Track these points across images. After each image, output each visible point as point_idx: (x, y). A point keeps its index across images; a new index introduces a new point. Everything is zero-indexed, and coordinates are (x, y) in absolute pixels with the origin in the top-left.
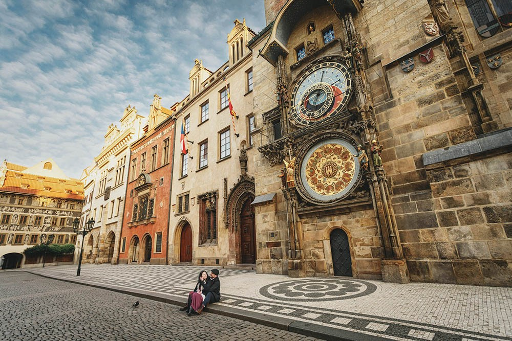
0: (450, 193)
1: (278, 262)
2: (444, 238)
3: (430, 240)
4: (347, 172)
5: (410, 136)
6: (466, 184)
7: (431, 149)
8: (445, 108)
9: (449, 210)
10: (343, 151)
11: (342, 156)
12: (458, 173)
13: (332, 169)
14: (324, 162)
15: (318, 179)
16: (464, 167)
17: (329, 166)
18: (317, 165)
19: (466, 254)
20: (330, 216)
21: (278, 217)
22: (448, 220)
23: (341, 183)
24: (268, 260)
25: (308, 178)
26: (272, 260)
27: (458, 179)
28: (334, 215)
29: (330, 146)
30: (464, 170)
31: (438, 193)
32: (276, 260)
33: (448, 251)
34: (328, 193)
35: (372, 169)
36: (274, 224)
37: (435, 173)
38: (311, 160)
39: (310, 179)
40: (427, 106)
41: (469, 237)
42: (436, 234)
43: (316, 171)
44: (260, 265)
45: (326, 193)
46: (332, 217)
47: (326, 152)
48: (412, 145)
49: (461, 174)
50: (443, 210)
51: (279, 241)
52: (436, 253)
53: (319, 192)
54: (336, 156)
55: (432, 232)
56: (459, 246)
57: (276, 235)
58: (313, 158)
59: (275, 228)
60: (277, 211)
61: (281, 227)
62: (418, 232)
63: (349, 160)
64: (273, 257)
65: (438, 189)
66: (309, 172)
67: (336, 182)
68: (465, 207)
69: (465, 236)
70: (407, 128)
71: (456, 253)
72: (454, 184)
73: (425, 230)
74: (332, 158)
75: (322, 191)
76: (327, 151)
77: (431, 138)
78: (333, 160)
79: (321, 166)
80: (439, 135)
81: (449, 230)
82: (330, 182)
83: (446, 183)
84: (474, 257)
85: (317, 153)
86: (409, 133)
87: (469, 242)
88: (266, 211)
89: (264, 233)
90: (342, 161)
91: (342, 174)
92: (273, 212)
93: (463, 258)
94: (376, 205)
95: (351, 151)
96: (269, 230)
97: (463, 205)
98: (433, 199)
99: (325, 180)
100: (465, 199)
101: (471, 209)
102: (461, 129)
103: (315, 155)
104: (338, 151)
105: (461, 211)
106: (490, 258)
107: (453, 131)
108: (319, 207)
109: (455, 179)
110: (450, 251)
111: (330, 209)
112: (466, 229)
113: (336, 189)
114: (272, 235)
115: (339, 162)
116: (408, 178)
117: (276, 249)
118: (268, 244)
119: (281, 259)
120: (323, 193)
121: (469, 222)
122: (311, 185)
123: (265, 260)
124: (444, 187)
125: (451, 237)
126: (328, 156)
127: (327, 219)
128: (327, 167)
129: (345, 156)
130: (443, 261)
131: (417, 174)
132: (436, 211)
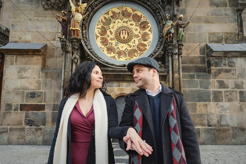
0: (223, 77)
1: (37, 130)
2: (213, 111)
3: (204, 111)
4: (143, 42)
5: (200, 27)
6: (232, 72)
7: (212, 42)
8: (226, 15)
9: (220, 90)
10: (143, 20)
11: (140, 25)
12: (230, 64)
13: (128, 34)
14: (120, 25)
15: (110, 41)
16: (234, 60)
17: (125, 30)
18: (111, 26)
19: (223, 123)
20: (119, 81)
21: (46, 74)
22: (217, 97)
23: (135, 51)
24: (19, 127)
25: (97, 37)
26: (27, 127)
27: (229, 68)
28: (124, 81)
29: (129, 10)
30: (233, 62)
31: (215, 76)
32: (34, 127)
33: (214, 120)
34: (119, 57)
35: (175, 42)
36: (38, 83)
37: (216, 60)
38: (105, 18)
39: (99, 38)
40: (215, 8)
41: (228, 111)
42: (208, 107)
43: (108, 31)
44: (5, 134)
45: (116, 57)
46: (121, 83)
47: (123, 14)
48: (200, 35)
49: (231, 65)
50: (216, 89)
51: (43, 103)
52: (206, 122)
53: (109, 55)
54: (134, 23)
55: (206, 105)
56: (221, 116)
57: (39, 96)
58: (107, 16)
59: (39, 86)
60: (44, 67)
61: (48, 87)
62: (196, 105)
63: (147, 31)
64: (30, 123)
65: (215, 72)
66: (100, 31)
67: (129, 49)
68: (229, 89)
69: (225, 110)
70: (199, 19)
71: (218, 122)
72: (227, 71)
73: (202, 103)
74: (129, 23)
75: (113, 55)
76: (125, 14)
77: (213, 33)
78: (130, 27)
79: (115, 28)
80: (218, 33)
81: (217, 104)
82: (123, 47)
83: (221, 70)
84: (228, 125)
85: (114, 13)
86: (199, 24)
87: (228, 115)
88: (26, 63)
89: (17, 91)
90: (139, 29)
91: (137, 43)
92: (38, 67)
93: (221, 126)
95: (152, 24)
96: (28, 89)
97: (228, 88)
98: (211, 80)
99: (117, 43)
100: (230, 83)
101: (232, 91)
102: (232, 33)
103: (111, 14)
104: (137, 18)
105: (227, 91)
106: (236, 126)
107: (227, 33)
108: (110, 69)
109: (228, 68)
110: (214, 121)
111: (122, 73)
112: (226, 104)
113: (129, 55)
114: (33, 95)
115: (136, 30)
116: (192, 61)
117: (36, 114)
118: (23, 107)
119: (42, 126)
120: (114, 57)
121: (230, 100)
122: (99, 45)
123: (14, 127)
124: (220, 72)
125: (218, 110)
126: (125, 20)
127: (115, 84)
128: (122, 30)
129: (144, 26)
130: (210, 128)
131: (199, 59)
132: (212, 89)
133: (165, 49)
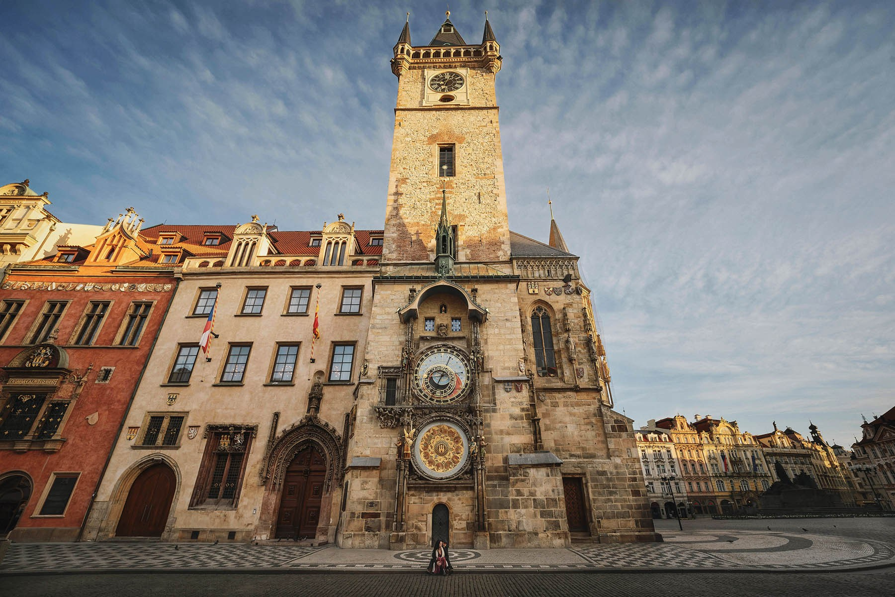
0: (519, 486)
1: (374, 535)
2: (512, 517)
3: (505, 518)
4: (456, 455)
5: (502, 439)
6: (527, 482)
7: (513, 452)
8: (523, 427)
9: (517, 498)
10: (456, 435)
11: (455, 439)
12: (525, 474)
13: (445, 448)
14: (438, 440)
15: (430, 455)
16: (528, 470)
17: (443, 445)
18: (432, 441)
19: (521, 528)
20: (437, 491)
21: (382, 485)
22: (516, 505)
23: (450, 463)
24: (360, 533)
25: (421, 452)
26: (367, 532)
27: (524, 478)
28: (441, 491)
29: (446, 428)
30: (527, 472)
31: (513, 486)
32: (371, 533)
33: (513, 526)
34: (438, 469)
35: (479, 459)
36: (376, 493)
37: (514, 471)
38: (427, 435)
39: (423, 453)
40: (514, 421)
41: (524, 517)
42: (508, 514)
43: (429, 446)
44: (349, 539)
45: (435, 469)
46: (439, 493)
47: (441, 431)
48: (502, 446)
49: (526, 475)
50: (514, 497)
51: (379, 512)
52: (507, 527)
53: (430, 468)
54: (449, 438)
55: (506, 512)
56: (519, 522)
57: (376, 505)
58: (428, 434)
59: (377, 497)
60: (381, 480)
61: (383, 497)
62: (498, 511)
63: (459, 445)
64: (368, 529)
65: (513, 482)
66: (423, 446)
67: (446, 461)
68: (525, 497)
69: (522, 516)
70: (501, 432)
71: (516, 527)
72: (523, 481)
73: (503, 510)
74: (446, 438)
75: (433, 467)
76: (442, 431)
77: (514, 444)
78: (447, 441)
79: (435, 443)
80: (518, 444)
81: (515, 511)
82: (441, 459)
83: (518, 479)
84: (525, 530)
85: (434, 430)
86: (502, 436)
87: (524, 520)
88: (367, 477)
89: (360, 502)
90: (453, 444)
91: (452, 455)
92: (376, 480)
93: (519, 531)
94: (478, 488)
95: (463, 439)
96: (367, 499)
97: (524, 496)
98: (510, 489)
99: (436, 456)
100: (525, 491)
101: (527, 498)
102: (528, 444)
103: (432, 432)
104: (451, 433)
105: (523, 499)
106: (532, 531)
107: (525, 444)
108: (432, 482)
109: (523, 478)
110: (514, 527)
111: (440, 486)
112: (523, 511)
113: (445, 468)
114: (372, 504)
115: (451, 444)
116: (497, 470)
117: (373, 521)
118: (364, 515)
119: (378, 532)
120: (434, 469)
121: (526, 507)
122: (423, 459)
123: (356, 533)
124: (517, 481)
125: (516, 516)
126: (442, 435)
127: (435, 494)
128: (440, 445)
129: (457, 440)
130: (510, 533)
131: (502, 468)
132: (511, 498)
133: (472, 464)
